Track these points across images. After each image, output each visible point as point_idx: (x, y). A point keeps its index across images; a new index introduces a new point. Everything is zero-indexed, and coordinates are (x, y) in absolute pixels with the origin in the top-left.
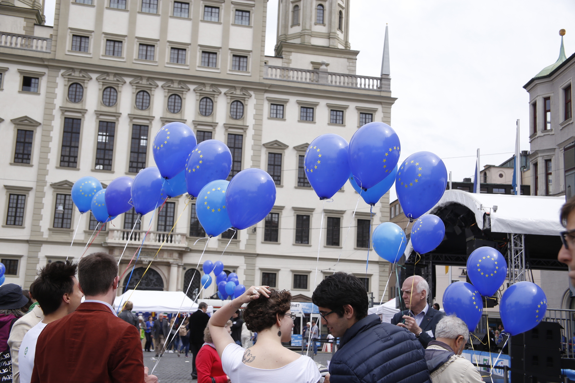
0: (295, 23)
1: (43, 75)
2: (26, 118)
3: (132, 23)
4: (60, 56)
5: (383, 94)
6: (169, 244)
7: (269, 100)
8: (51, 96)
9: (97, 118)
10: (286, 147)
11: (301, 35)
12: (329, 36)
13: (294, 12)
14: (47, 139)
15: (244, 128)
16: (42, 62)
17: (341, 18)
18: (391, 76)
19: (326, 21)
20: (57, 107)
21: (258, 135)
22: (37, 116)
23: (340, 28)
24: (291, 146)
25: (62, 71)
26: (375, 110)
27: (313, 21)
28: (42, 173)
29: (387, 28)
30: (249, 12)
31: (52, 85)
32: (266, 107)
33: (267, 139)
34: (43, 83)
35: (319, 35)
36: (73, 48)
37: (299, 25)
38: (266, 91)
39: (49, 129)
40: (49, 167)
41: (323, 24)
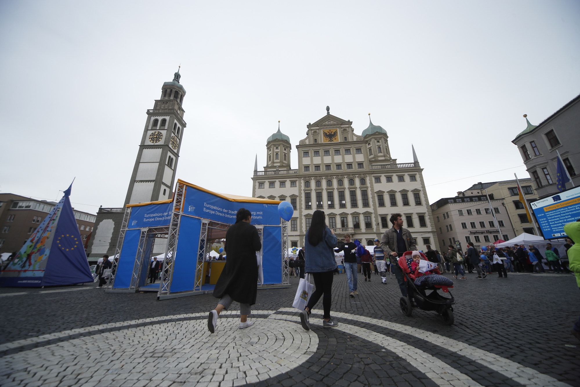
0: (371, 154)
1: (297, 180)
2: (293, 195)
3: (322, 160)
4: (301, 174)
5: (417, 168)
6: (346, 232)
7: (374, 176)
8: (300, 187)
9: (316, 191)
10: (384, 192)
11: (374, 158)
12: (384, 156)
13: (369, 151)
14: (301, 201)
15: (367, 187)
16: (297, 177)
17: (387, 150)
18: (419, 161)
19: (382, 151)
20: (302, 190)
21: (372, 189)
22: (297, 193)
23: (387, 153)
24: (386, 191)
25: (302, 178)
26: (416, 174)
27: (378, 152)
28: (301, 212)
29: (412, 145)
30: (360, 149)
31: (300, 183)
32: (373, 179)
33: (376, 190)
34: (297, 183)
35: (381, 156)
36: (305, 171)
37: (372, 155)
38: (372, 174)
39: (301, 197)
40: (302, 210)
41: (381, 152)
